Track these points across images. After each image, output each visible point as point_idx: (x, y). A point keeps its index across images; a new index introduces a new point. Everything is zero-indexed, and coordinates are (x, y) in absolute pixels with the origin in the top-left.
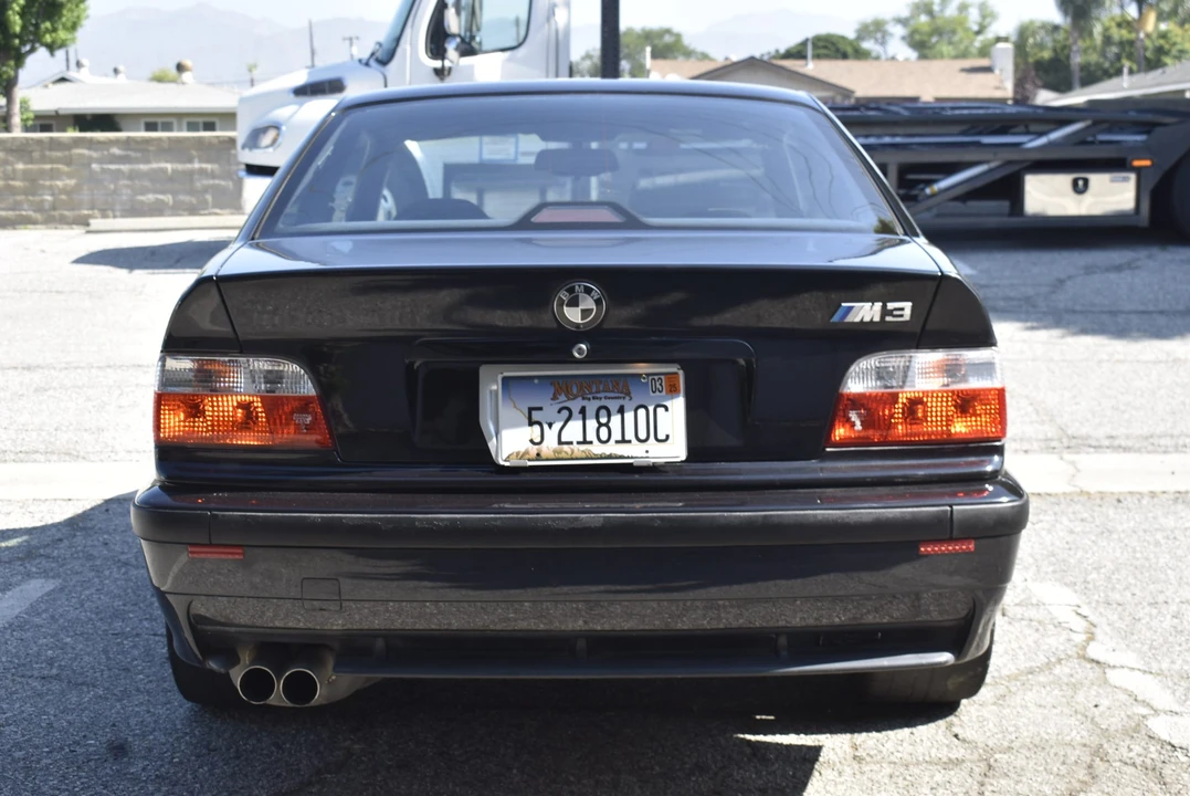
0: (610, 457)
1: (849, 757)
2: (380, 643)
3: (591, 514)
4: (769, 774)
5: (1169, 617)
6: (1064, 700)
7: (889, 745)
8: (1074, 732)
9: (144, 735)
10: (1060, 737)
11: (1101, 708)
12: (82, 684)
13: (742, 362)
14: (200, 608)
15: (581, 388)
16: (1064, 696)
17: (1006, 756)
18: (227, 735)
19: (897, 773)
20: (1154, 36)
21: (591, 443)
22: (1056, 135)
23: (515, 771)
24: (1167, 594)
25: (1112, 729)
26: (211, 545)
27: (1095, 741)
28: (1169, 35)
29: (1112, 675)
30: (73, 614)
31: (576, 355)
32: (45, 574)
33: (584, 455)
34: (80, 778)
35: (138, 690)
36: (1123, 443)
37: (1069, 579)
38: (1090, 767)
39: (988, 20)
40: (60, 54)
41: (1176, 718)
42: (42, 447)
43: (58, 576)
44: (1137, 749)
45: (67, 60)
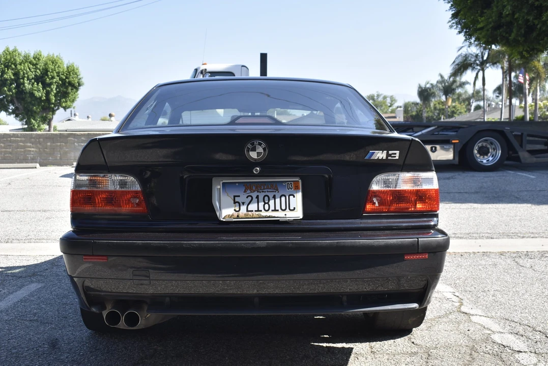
0: (269, 217)
1: (369, 351)
2: (168, 299)
3: (262, 242)
4: (336, 359)
5: (491, 296)
6: (455, 328)
7: (385, 347)
8: (462, 341)
9: (69, 343)
10: (456, 343)
11: (471, 331)
12: (46, 323)
13: (327, 176)
14: (88, 283)
15: (257, 187)
16: (455, 327)
17: (435, 351)
18: (104, 344)
19: (390, 358)
20: (451, 107)
21: (261, 211)
22: (424, 131)
23: (227, 358)
24: (488, 288)
25: (477, 339)
26: (93, 255)
27: (471, 344)
28: (456, 107)
29: (473, 318)
30: (47, 296)
31: (255, 172)
32: (39, 282)
33: (258, 217)
34: (39, 361)
35: (69, 326)
36: (459, 236)
37: (448, 283)
38: (471, 355)
39: (393, 102)
40: (68, 110)
41: (502, 335)
42: (46, 237)
43: (44, 282)
44: (489, 347)
45: (71, 114)
